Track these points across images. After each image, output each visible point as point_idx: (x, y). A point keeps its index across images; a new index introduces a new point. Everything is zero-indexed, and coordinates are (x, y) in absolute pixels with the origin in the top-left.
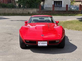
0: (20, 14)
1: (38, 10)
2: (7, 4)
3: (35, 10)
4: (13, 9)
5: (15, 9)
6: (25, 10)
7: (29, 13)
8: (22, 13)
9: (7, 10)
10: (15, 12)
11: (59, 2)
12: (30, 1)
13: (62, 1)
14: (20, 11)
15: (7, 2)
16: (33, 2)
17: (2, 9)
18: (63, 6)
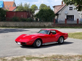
0: (37, 26)
1: (53, 23)
2: (26, 18)
3: (50, 23)
4: (32, 23)
5: (33, 23)
6: (41, 23)
7: (45, 26)
8: (39, 26)
9: (26, 24)
10: (33, 25)
11: (71, 16)
12: (46, 16)
13: (74, 16)
14: (37, 24)
15: (26, 17)
16: (49, 17)
17: (23, 23)
18: (74, 20)
